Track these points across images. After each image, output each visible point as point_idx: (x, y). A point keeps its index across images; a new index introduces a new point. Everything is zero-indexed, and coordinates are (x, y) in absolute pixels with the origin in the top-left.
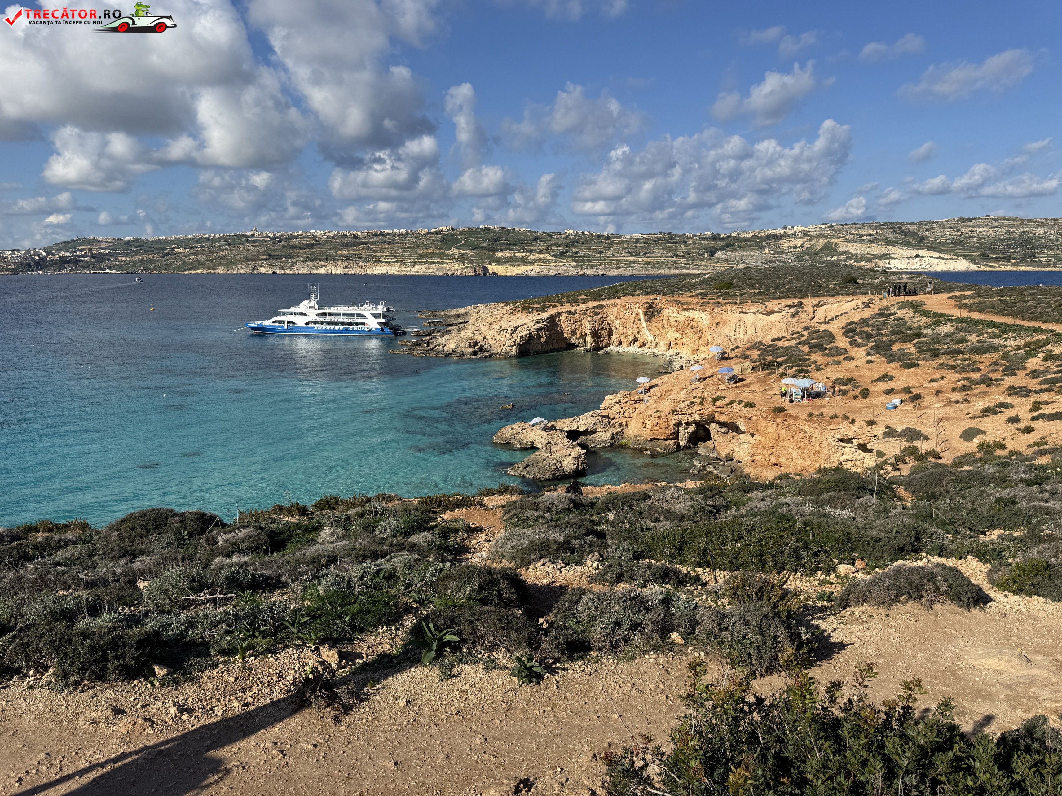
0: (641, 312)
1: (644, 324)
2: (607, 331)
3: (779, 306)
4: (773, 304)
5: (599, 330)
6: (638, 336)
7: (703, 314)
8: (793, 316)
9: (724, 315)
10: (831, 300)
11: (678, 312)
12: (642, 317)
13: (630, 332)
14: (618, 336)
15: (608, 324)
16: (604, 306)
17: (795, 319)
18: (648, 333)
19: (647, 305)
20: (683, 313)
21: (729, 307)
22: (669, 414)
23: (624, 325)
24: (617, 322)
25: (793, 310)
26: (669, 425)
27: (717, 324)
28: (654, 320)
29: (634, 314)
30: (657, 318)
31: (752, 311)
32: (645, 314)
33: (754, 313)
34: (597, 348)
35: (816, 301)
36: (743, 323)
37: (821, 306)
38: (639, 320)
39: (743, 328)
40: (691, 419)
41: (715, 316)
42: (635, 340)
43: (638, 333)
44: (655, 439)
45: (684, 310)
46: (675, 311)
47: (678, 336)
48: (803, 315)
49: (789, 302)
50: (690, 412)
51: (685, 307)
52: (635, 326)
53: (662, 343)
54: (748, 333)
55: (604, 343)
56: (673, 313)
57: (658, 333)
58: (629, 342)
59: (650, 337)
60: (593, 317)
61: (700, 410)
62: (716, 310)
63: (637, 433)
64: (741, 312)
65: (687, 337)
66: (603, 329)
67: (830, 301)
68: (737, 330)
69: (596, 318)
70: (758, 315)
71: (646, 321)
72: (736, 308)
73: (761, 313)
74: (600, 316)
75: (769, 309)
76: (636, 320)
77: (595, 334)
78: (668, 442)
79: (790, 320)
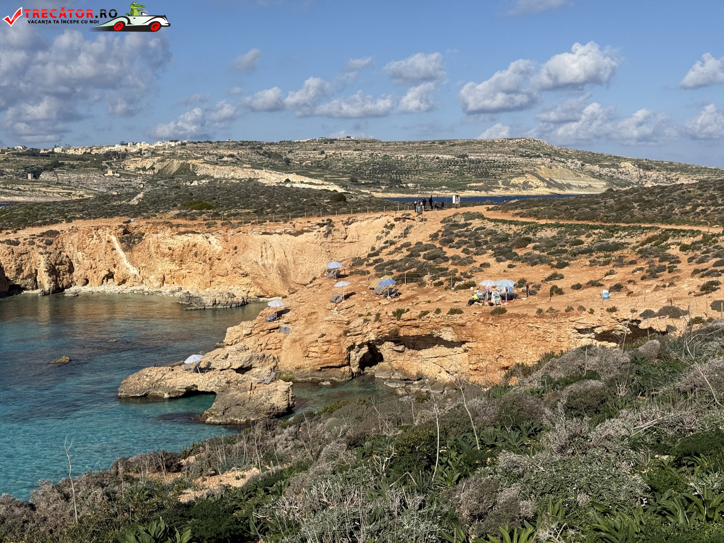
0: (114, 239)
1: (122, 254)
2: (67, 267)
3: (309, 225)
4: (300, 223)
5: (56, 264)
6: (115, 270)
7: (212, 238)
8: (326, 235)
9: (243, 237)
10: (360, 216)
11: (172, 237)
12: (117, 245)
13: (101, 265)
14: (82, 272)
15: (67, 257)
16: (57, 233)
17: (329, 239)
18: (128, 265)
19: (121, 230)
20: (179, 237)
21: (248, 227)
22: (340, 336)
23: (91, 256)
24: (80, 253)
25: (324, 228)
26: (342, 350)
27: (236, 248)
28: (136, 248)
29: (104, 243)
30: (140, 246)
31: (278, 231)
32: (121, 241)
33: (280, 234)
34: (58, 290)
35: (345, 218)
36: (268, 246)
37: (350, 224)
38: (113, 249)
39: (269, 252)
40: (366, 340)
41: (229, 239)
42: (110, 276)
43: (115, 266)
44: (328, 367)
45: (180, 234)
46: (167, 234)
47: (173, 267)
48: (335, 234)
49: (319, 220)
50: (365, 331)
51: (182, 229)
52: (108, 258)
53: (152, 278)
54: (277, 257)
55: (65, 282)
56: (164, 238)
57: (143, 265)
58: (100, 279)
59: (133, 271)
60: (45, 248)
61: (378, 328)
62: (231, 231)
63: (297, 364)
64: (264, 233)
65: (188, 268)
66: (61, 263)
67: (359, 218)
68: (264, 254)
69: (49, 249)
70: (284, 235)
71: (125, 250)
72: (258, 228)
73: (290, 233)
74: (54, 246)
75: (298, 227)
76: (109, 249)
77: (53, 271)
78: (342, 369)
79: (324, 240)
